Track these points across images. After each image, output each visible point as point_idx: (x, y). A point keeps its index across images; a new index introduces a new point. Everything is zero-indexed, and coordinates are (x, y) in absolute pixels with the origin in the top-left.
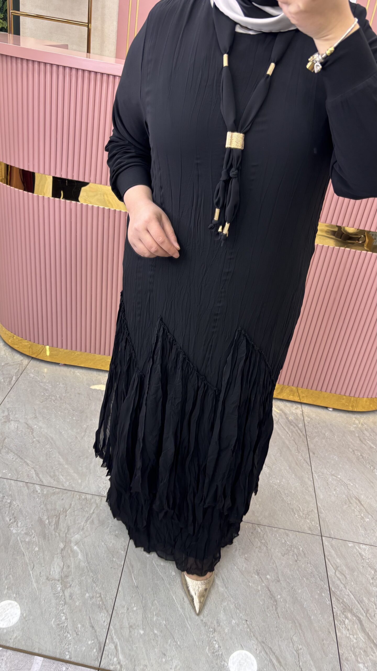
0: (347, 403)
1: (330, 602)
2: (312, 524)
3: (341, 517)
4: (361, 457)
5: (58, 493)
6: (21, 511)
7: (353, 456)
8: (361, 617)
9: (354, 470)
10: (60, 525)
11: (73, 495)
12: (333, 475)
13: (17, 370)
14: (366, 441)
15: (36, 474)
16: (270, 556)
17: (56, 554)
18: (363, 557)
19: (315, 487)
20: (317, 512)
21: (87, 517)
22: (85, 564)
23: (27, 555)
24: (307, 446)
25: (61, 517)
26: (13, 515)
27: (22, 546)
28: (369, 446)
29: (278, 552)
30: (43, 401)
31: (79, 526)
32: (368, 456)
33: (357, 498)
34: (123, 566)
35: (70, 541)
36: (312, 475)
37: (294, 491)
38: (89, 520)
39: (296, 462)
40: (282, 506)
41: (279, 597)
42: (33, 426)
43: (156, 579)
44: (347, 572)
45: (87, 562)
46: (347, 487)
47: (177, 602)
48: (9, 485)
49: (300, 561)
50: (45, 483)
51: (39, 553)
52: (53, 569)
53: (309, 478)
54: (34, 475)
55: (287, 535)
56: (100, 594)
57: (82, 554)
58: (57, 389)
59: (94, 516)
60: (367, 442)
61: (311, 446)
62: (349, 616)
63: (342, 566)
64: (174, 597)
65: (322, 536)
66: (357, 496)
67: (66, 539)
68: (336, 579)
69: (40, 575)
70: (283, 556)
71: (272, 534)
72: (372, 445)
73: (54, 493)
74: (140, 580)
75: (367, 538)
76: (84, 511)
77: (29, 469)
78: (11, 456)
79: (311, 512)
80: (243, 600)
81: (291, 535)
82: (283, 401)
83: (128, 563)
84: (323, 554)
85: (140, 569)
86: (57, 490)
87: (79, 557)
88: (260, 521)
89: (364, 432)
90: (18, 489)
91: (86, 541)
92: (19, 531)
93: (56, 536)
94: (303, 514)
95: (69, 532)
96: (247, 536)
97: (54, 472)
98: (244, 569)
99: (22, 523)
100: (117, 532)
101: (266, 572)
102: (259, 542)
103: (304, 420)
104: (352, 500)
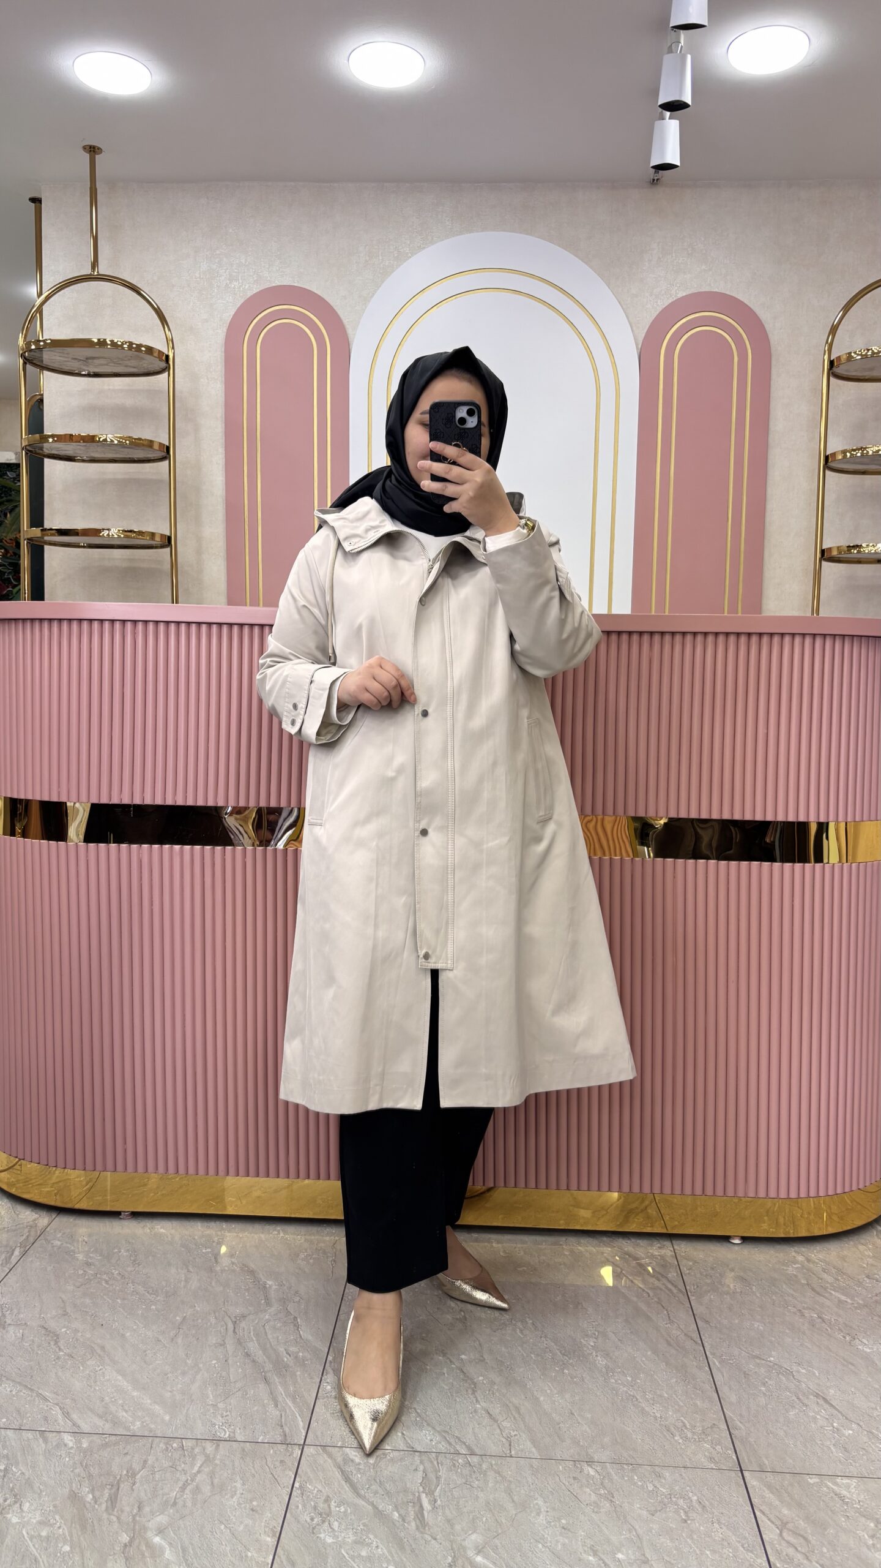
0: (771, 1228)
2: (716, 1450)
3: (785, 1432)
4: (820, 1320)
5: (116, 1443)
6: (29, 1483)
7: (801, 1320)
9: (806, 1344)
10: (121, 1500)
11: (152, 1443)
12: (757, 1357)
13: (24, 1237)
14: (829, 1290)
15: (64, 1414)
16: (622, 1518)
17: (110, 1555)
18: (847, 1501)
19: (717, 1385)
20: (726, 1428)
21: (185, 1480)
23: (43, 1561)
24: (690, 1310)
25: (122, 1486)
27: (34, 1545)
28: (836, 1300)
29: (640, 1508)
30: (82, 1285)
31: (164, 1499)
32: (836, 1318)
33: (819, 1394)
35: (145, 1529)
36: (706, 1361)
37: (667, 1393)
38: (187, 1486)
39: (667, 1341)
40: (641, 1423)
42: (58, 1329)
44: (807, 1529)
45: (184, 1564)
46: (793, 1376)
48: (2, 1438)
49: (692, 1520)
50: (85, 1428)
51: (71, 1555)
53: (700, 1368)
54: (60, 1417)
55: (659, 1476)
57: (172, 1549)
58: (113, 1261)
59: (203, 1477)
60: (832, 1294)
61: (699, 1309)
63: (797, 1521)
65: (741, 1471)
66: (817, 1391)
67: (134, 1526)
68: (784, 1544)
70: (653, 1515)
71: (623, 1477)
72: (843, 1298)
73: (105, 1446)
75: (851, 1465)
76: (177, 1470)
77: (47, 1407)
79: (712, 1427)
81: (667, 1474)
82: (629, 1239)
83: (284, 1558)
84: (749, 1502)
86: (113, 1438)
87: (166, 1556)
88: (592, 1455)
89: (820, 1276)
90: (23, 1443)
91: (182, 1526)
92: (26, 1519)
93: (110, 1522)
94: (694, 1433)
95: (141, 1513)
96: (565, 1485)
97: (106, 1408)
98: (560, 1548)
99: (31, 1505)
100: (255, 1503)
101: (614, 1548)
102: (592, 1493)
103: (679, 1265)
104: (808, 1398)
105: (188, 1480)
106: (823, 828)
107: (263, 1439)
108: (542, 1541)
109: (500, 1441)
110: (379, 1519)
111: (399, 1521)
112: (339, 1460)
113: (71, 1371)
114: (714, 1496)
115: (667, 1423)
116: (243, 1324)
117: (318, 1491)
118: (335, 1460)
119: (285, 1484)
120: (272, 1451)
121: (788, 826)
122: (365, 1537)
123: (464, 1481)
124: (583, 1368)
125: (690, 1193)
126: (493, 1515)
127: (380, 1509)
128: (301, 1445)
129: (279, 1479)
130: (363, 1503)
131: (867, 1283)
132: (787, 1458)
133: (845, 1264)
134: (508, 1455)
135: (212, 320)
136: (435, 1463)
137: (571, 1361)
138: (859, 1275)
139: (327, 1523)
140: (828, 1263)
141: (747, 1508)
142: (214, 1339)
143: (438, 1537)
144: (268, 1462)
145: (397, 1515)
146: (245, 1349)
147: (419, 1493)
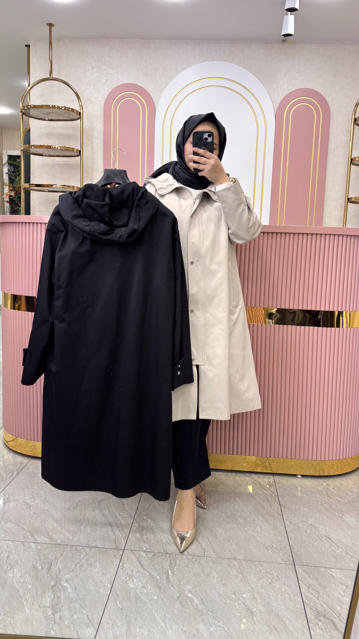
0: (314, 472)
1: (304, 610)
2: (285, 556)
3: (313, 550)
4: (330, 508)
5: (51, 547)
6: (17, 562)
7: (322, 508)
8: (334, 620)
9: (323, 517)
10: (52, 569)
11: (65, 547)
12: (304, 521)
13: (18, 467)
14: (334, 496)
15: (31, 535)
16: (246, 581)
17: (47, 590)
18: (335, 578)
19: (287, 531)
20: (290, 548)
21: (78, 561)
22: (74, 595)
23: (21, 591)
24: (279, 503)
25: (53, 563)
26: (10, 565)
27: (18, 585)
28: (337, 500)
29: (253, 578)
30: (40, 486)
31: (69, 569)
32: (336, 507)
33: (327, 536)
34: (108, 595)
35: (61, 580)
36: (283, 522)
37: (267, 535)
38: (78, 564)
39: (269, 514)
40: (256, 545)
41: (255, 609)
42: (30, 503)
43: (139, 603)
44: (319, 588)
45: (75, 594)
46: (318, 529)
47: (159, 618)
48: (7, 544)
49: (274, 583)
50: (39, 541)
51: (32, 589)
52: (44, 600)
53: (281, 525)
54: (30, 536)
55: (262, 566)
56: (88, 615)
57: (71, 588)
59: (84, 561)
60: (335, 498)
61: (282, 502)
62: (322, 620)
63: (315, 585)
64: (156, 615)
65: (294, 565)
66: (327, 535)
67: (57, 579)
68: (309, 593)
69: (33, 604)
70: (259, 581)
71: (248, 565)
72: (340, 500)
73: (47, 548)
74: (124, 604)
75: (338, 564)
76: (75, 558)
77: (25, 532)
78: (9, 525)
79: (284, 548)
80: (221, 613)
81: (265, 565)
82: (257, 475)
83: (114, 592)
84: (296, 577)
85: (125, 596)
86: (50, 545)
87: (69, 590)
88: (236, 557)
89: (331, 491)
90: (15, 547)
91: (75, 579)
92: (15, 575)
93: (48, 577)
94: (277, 550)
95: (59, 574)
96: (225, 568)
97: (48, 533)
98: (221, 591)
99: (17, 570)
100: (104, 571)
101: (242, 593)
102: (235, 571)
103: (275, 485)
104: (323, 538)
105: (78, 562)
106: (340, 313)
107: (108, 547)
108: (214, 589)
109: (200, 550)
110: (152, 579)
111: (159, 580)
112: (137, 556)
113: (35, 519)
114: (283, 574)
115: (266, 545)
116: (103, 503)
117: (128, 567)
118: (136, 556)
119: (116, 564)
120: (111, 552)
121: (326, 313)
122: (146, 585)
123: (185, 565)
124: (235, 524)
125: (281, 457)
126: (196, 578)
127: (152, 575)
128: (122, 550)
129: (114, 562)
130: (146, 572)
131: (350, 494)
132: (313, 560)
133: (342, 486)
134: (203, 556)
135: (99, 97)
136: (175, 558)
137: (230, 521)
138: (347, 491)
139: (131, 580)
140: (335, 486)
141: (296, 579)
142: (91, 508)
143: (174, 586)
144: (110, 556)
145: (159, 577)
146: (103, 513)
147: (168, 569)
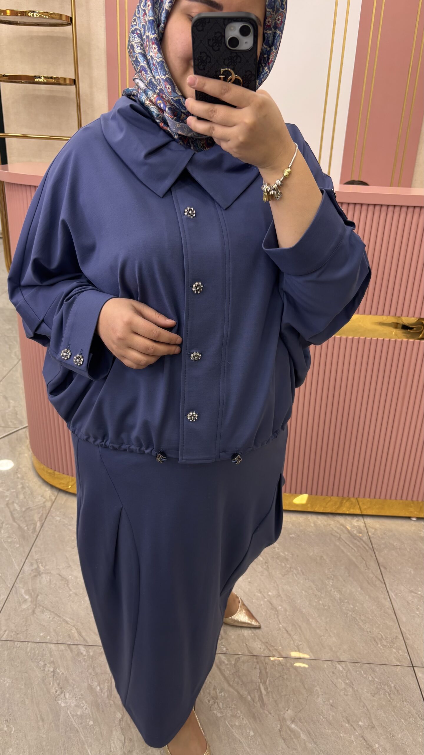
2: (399, 653)
6: (66, 679)
12: (411, 592)
13: (40, 515)
15: (78, 633)
17: (114, 727)
19: (395, 609)
20: (402, 638)
23: (81, 731)
24: (376, 560)
26: (59, 686)
27: (75, 721)
29: (367, 692)
37: (371, 616)
39: (368, 581)
40: (361, 636)
41: (377, 746)
42: (67, 576)
43: (232, 743)
48: (49, 649)
49: (393, 699)
50: (90, 642)
51: (94, 727)
52: (113, 745)
53: (385, 599)
54: (76, 635)
55: (374, 671)
61: (381, 560)
65: (413, 667)
70: (374, 696)
71: (356, 671)
77: (69, 628)
78: (46, 616)
79: (395, 639)
81: (377, 669)
82: (343, 518)
85: (213, 733)
88: (339, 657)
90: (60, 653)
92: (68, 704)
94: (387, 642)
96: (329, 677)
99: (70, 694)
101: (358, 719)
102: (343, 683)
108: (322, 714)
110: (242, 701)
111: (251, 702)
113: (77, 604)
115: (373, 635)
122: (236, 713)
123: (280, 675)
124: (329, 601)
126: (297, 697)
127: (241, 694)
130: (233, 690)
136: (265, 663)
139: (216, 704)
143: (272, 712)
145: (250, 698)
147: (259, 683)
